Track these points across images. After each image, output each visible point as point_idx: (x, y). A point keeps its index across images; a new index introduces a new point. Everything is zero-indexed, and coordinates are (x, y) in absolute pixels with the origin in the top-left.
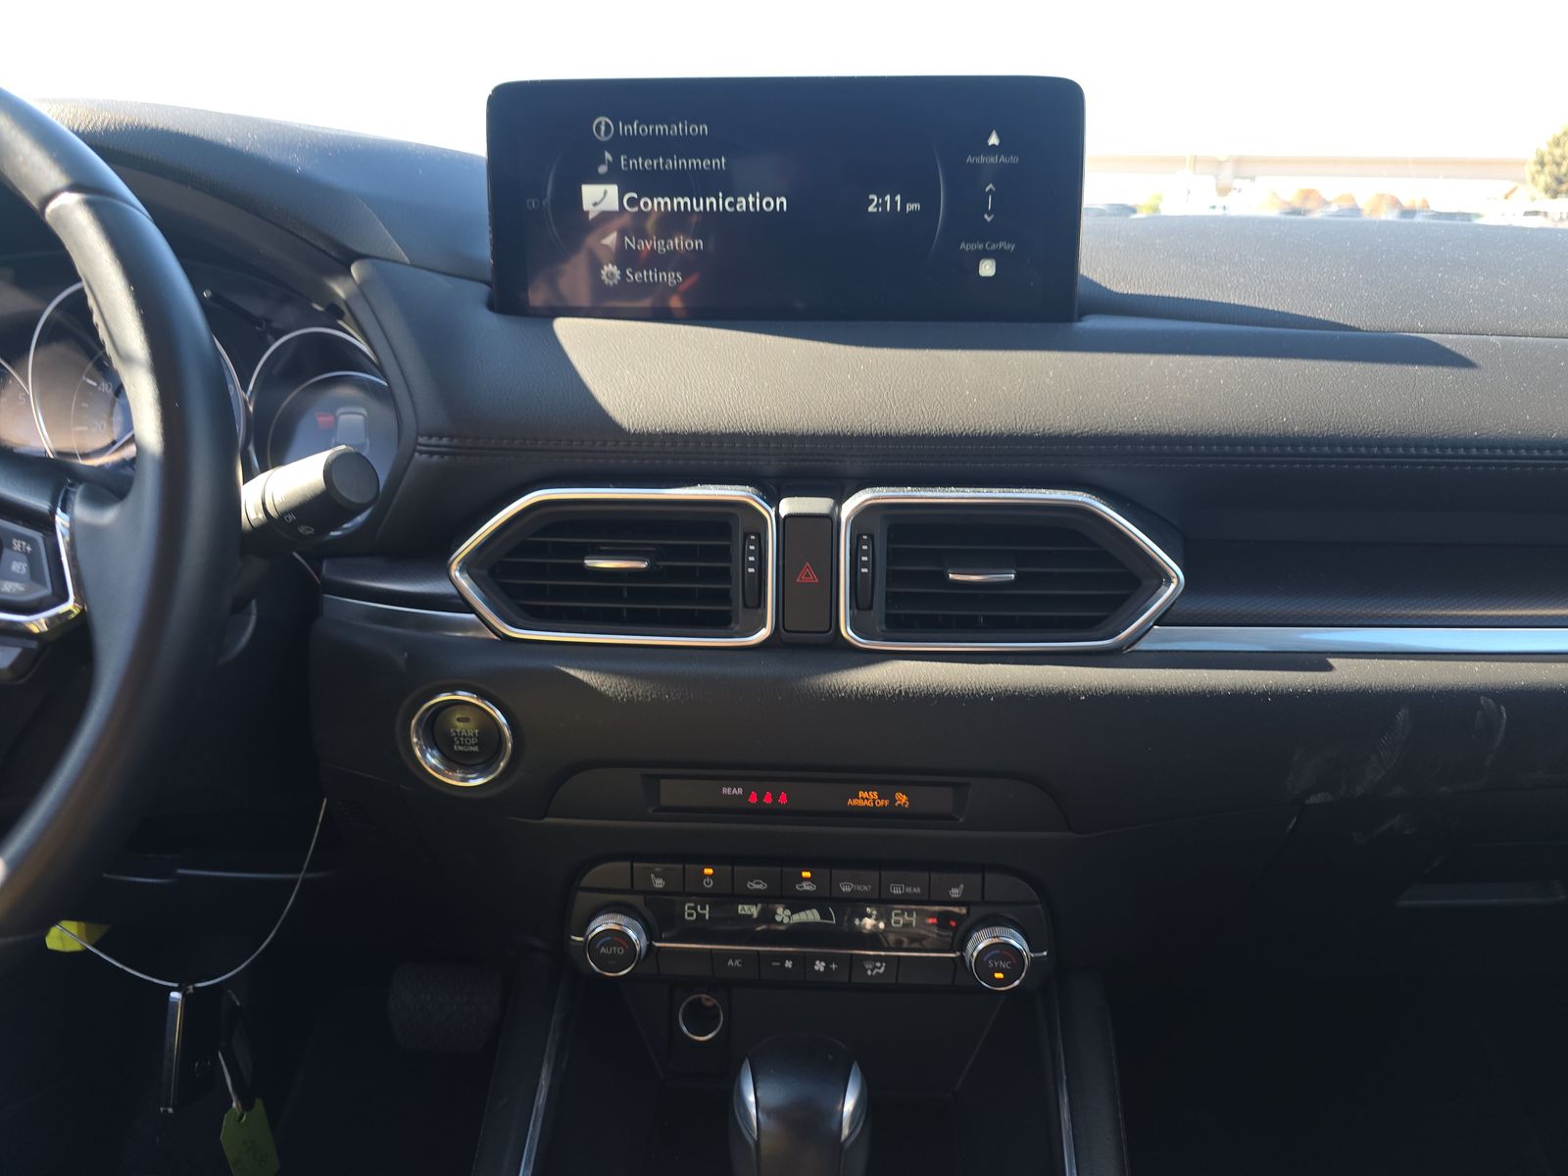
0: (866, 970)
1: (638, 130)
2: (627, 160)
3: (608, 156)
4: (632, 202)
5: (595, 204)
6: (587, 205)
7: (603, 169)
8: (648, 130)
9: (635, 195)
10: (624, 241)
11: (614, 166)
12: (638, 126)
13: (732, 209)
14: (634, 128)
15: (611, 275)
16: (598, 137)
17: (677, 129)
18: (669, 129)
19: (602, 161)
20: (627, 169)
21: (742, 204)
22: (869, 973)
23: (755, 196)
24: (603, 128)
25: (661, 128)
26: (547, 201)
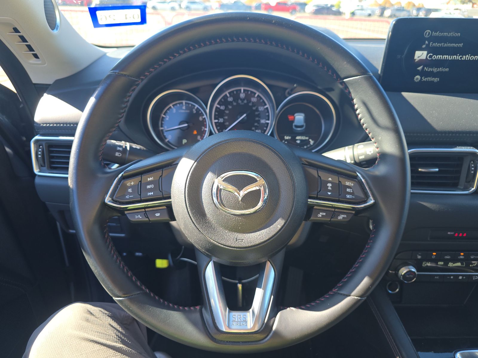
0: (473, 278)
1: (438, 34)
2: (432, 44)
3: (427, 42)
4: (431, 57)
5: (419, 57)
6: (416, 57)
7: (424, 46)
8: (442, 34)
9: (432, 54)
10: (424, 68)
11: (428, 45)
12: (439, 33)
13: (461, 59)
14: (437, 34)
15: (417, 79)
16: (425, 36)
17: (451, 34)
18: (448, 34)
19: (424, 43)
20: (431, 46)
21: (464, 58)
22: (474, 279)
23: (469, 56)
24: (427, 33)
25: (446, 34)
26: (403, 56)
